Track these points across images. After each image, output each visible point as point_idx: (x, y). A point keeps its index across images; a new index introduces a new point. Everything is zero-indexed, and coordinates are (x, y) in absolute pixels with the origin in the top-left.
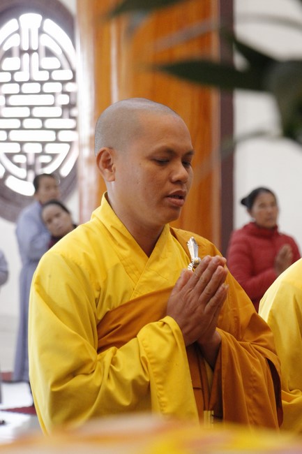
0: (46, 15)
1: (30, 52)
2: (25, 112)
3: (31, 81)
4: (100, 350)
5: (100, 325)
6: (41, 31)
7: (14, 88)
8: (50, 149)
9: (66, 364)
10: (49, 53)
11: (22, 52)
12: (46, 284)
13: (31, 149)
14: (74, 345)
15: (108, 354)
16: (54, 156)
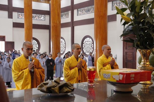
0: (89, 38)
1: (88, 41)
2: (87, 47)
3: (88, 44)
4: (103, 67)
5: (103, 65)
6: (89, 39)
7: (86, 45)
8: (90, 50)
9: (100, 68)
10: (90, 41)
11: (87, 41)
12: (98, 61)
13: (88, 50)
14: (101, 66)
15: (104, 67)
16: (90, 51)
